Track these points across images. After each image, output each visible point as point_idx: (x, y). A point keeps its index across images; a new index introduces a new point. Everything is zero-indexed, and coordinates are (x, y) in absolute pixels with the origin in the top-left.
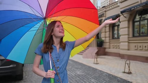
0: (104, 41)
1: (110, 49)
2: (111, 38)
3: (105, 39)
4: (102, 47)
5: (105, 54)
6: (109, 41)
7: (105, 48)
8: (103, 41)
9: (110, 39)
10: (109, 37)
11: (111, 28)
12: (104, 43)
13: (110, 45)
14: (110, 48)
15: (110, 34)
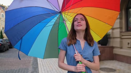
0: (111, 36)
1: (121, 50)
2: (124, 30)
3: (112, 32)
4: (107, 46)
5: (113, 57)
6: (120, 34)
7: (113, 48)
8: (109, 35)
9: (121, 32)
10: (121, 28)
11: (124, 12)
12: (110, 38)
13: (121, 42)
14: (121, 48)
15: (121, 23)
